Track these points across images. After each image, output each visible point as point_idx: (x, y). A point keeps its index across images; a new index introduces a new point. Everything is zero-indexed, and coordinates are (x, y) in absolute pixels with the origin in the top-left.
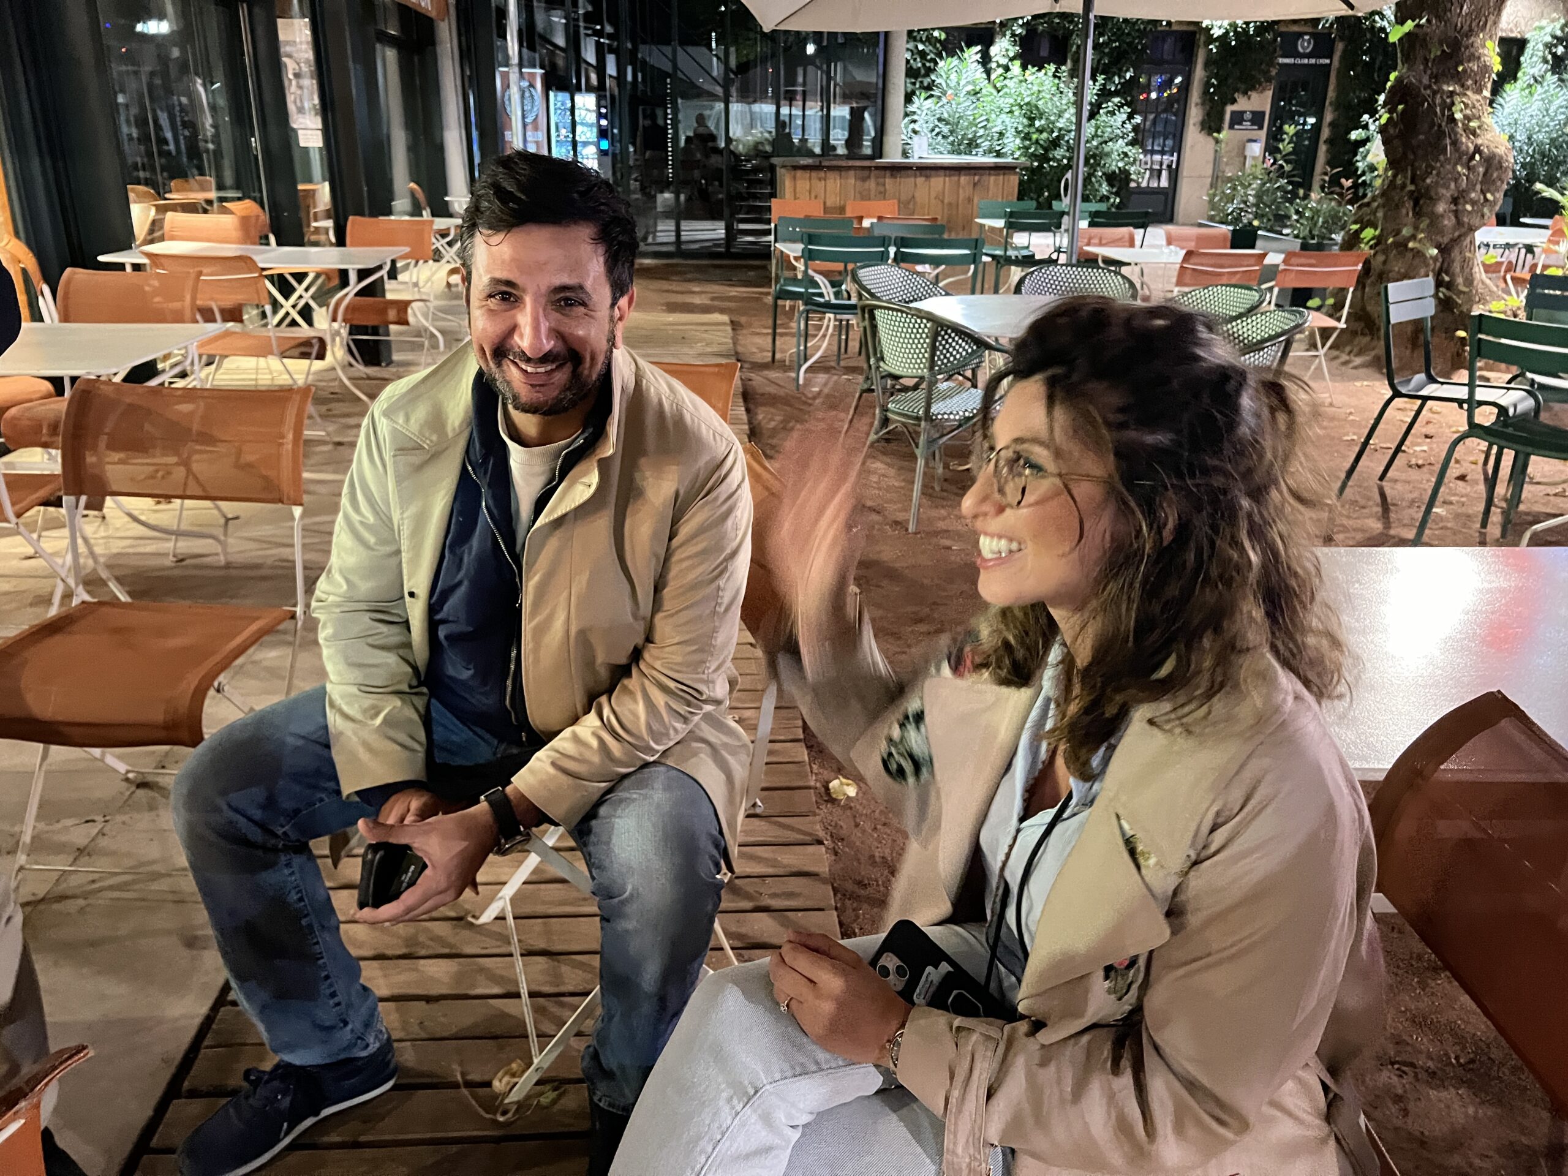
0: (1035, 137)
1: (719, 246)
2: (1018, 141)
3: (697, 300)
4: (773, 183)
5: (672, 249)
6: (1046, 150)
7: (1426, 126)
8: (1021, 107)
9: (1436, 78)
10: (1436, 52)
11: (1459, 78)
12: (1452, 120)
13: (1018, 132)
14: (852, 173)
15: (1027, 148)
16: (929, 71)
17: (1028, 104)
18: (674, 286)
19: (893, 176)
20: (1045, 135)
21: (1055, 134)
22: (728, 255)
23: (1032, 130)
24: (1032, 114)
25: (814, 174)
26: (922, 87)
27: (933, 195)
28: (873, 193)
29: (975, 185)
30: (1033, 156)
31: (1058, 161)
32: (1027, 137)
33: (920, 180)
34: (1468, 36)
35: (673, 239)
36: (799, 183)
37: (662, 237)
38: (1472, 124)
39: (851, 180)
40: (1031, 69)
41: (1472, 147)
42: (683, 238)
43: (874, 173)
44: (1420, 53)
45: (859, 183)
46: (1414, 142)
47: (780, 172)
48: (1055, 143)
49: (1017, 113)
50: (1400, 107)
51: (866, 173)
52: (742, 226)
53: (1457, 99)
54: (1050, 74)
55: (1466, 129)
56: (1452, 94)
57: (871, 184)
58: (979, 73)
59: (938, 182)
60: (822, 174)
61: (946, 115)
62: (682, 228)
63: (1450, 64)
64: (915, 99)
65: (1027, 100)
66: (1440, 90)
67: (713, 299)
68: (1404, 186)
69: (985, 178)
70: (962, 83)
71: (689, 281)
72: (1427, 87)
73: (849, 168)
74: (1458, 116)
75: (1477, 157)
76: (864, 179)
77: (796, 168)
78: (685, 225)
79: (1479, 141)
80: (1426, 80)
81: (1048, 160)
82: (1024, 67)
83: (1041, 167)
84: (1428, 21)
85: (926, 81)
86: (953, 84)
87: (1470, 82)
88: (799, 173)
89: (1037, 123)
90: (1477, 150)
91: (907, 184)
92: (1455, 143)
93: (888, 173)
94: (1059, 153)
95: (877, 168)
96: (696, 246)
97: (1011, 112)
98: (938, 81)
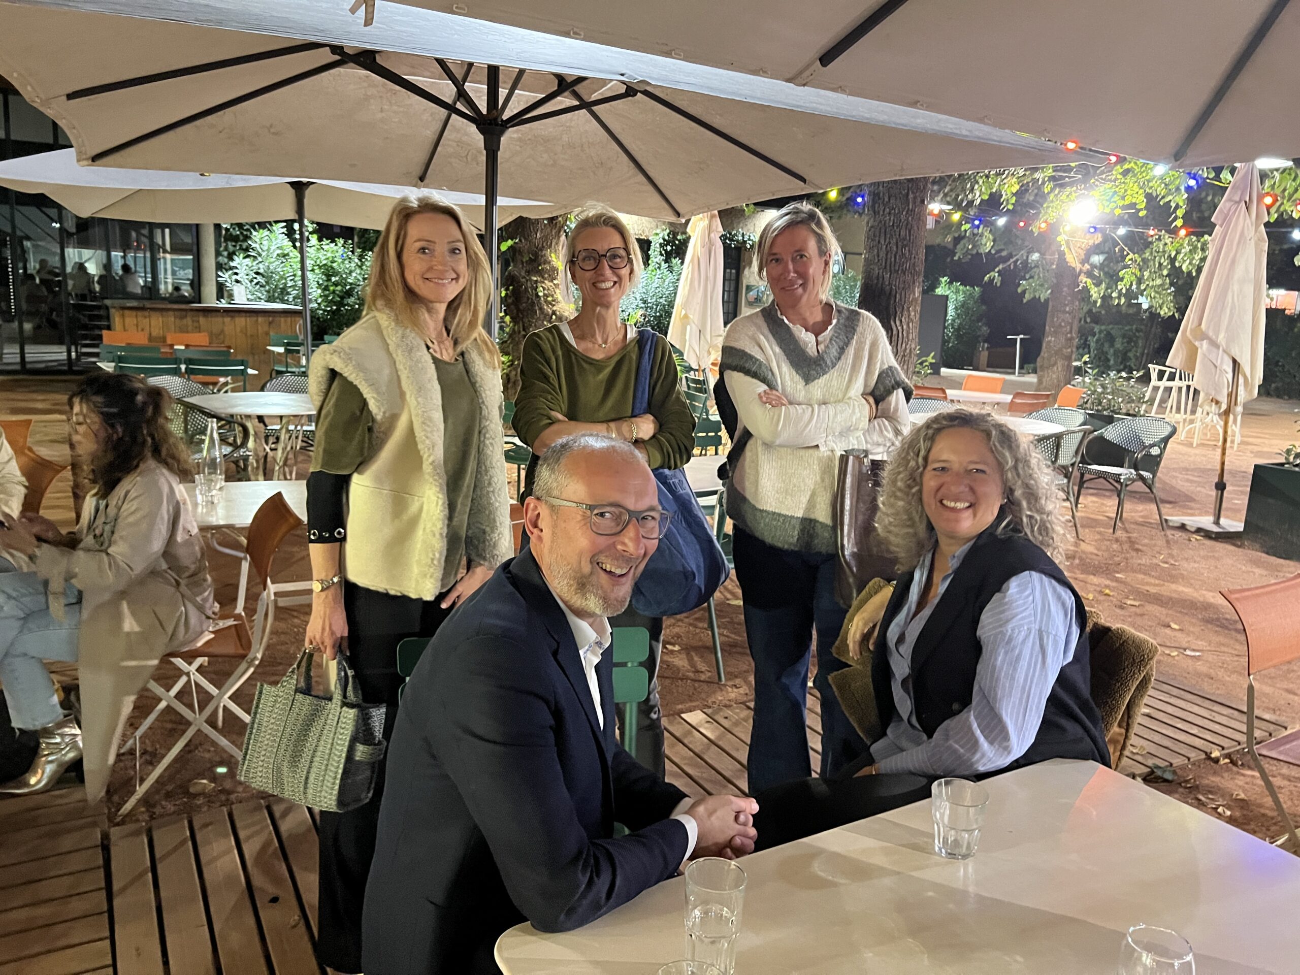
0: (332, 288)
1: (64, 365)
2: (319, 291)
3: (39, 406)
4: (108, 318)
5: (18, 367)
6: (342, 298)
7: (525, 300)
8: (320, 267)
9: (529, 272)
10: (526, 259)
11: (540, 273)
12: (537, 296)
13: (320, 285)
14: (171, 313)
15: (327, 296)
16: (247, 238)
17: (325, 265)
18: (19, 397)
19: (205, 316)
20: (339, 288)
21: (348, 287)
22: (71, 372)
23: (330, 284)
24: (328, 272)
25: (140, 313)
26: (241, 248)
27: (238, 330)
28: (190, 328)
29: (270, 323)
30: (332, 302)
31: (351, 306)
32: (326, 288)
33: (227, 320)
34: (541, 250)
35: (18, 360)
36: (127, 320)
37: (7, 359)
38: (550, 299)
39: (171, 319)
40: (325, 242)
41: (550, 312)
42: (27, 360)
43: (189, 313)
44: (518, 257)
45: (177, 320)
46: (521, 308)
47: (112, 311)
48: (349, 293)
49: (317, 271)
50: (511, 288)
51: (184, 313)
52: (85, 350)
53: (539, 285)
54: (340, 245)
55: (546, 301)
56: (536, 282)
57: (188, 321)
58: (287, 243)
59: (241, 321)
60: (146, 313)
61: (261, 271)
62: (26, 351)
63: (536, 265)
64: (235, 257)
65: (324, 262)
66: (531, 280)
67: (54, 405)
68: (519, 332)
69: (277, 319)
70: (273, 248)
71: (34, 392)
72: (524, 277)
73: (168, 310)
74: (541, 294)
75: (554, 317)
76: (182, 318)
77: (124, 308)
78: (28, 349)
79: (555, 308)
80: (523, 273)
81: (344, 305)
82: (320, 240)
83: (338, 310)
84: (520, 240)
85: (245, 245)
86: (265, 248)
87: (546, 276)
88: (127, 312)
89: (333, 279)
90: (554, 313)
91: (216, 322)
92: (541, 309)
93: (201, 313)
94: (351, 300)
95: (192, 310)
96: (42, 366)
97: (313, 270)
98: (254, 245)
